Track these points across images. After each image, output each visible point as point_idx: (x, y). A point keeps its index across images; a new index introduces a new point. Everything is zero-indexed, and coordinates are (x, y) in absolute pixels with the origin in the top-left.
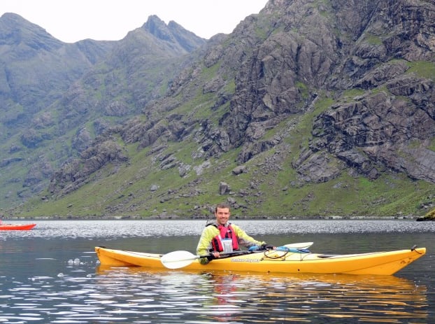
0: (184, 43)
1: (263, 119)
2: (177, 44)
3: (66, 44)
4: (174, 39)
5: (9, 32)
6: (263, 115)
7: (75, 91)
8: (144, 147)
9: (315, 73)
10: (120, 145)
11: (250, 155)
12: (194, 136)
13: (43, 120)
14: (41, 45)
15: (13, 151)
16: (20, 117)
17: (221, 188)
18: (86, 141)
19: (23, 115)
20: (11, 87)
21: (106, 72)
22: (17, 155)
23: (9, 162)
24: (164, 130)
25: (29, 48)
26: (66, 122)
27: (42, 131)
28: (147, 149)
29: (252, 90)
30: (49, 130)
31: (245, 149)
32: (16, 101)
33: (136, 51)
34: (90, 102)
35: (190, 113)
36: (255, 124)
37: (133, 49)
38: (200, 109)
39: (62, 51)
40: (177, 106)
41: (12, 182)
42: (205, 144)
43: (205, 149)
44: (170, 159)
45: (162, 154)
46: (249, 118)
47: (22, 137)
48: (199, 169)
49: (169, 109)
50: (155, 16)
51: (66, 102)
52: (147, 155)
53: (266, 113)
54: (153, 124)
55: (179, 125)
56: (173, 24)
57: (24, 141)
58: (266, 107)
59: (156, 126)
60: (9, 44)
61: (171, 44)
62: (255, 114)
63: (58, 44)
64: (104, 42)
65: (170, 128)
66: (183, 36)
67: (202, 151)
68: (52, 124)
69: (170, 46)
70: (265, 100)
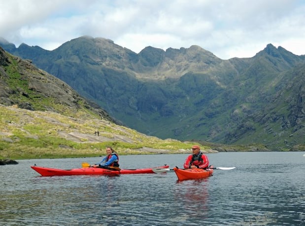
0: (286, 59)
1: (301, 117)
2: (283, 59)
3: (224, 61)
4: (281, 56)
5: (194, 56)
6: (301, 116)
7: (230, 89)
8: (262, 124)
10: (252, 124)
11: (296, 130)
12: (280, 121)
13: (215, 104)
14: (211, 62)
15: (201, 119)
16: (202, 101)
17: (285, 141)
18: (237, 115)
19: (204, 100)
20: (196, 85)
21: (246, 80)
22: (203, 121)
23: (199, 125)
24: (269, 118)
25: (205, 64)
26: (226, 105)
27: (215, 109)
28: (263, 126)
29: (298, 107)
30: (218, 109)
31: (295, 128)
32: (200, 93)
33: (260, 69)
34: (238, 95)
35: (279, 111)
36: (299, 119)
37: (259, 68)
38: (283, 110)
39: (222, 64)
40: (274, 108)
41: (202, 135)
42: (283, 124)
43: (283, 127)
44: (271, 130)
45: (268, 128)
46: (297, 117)
47: (205, 113)
48: (280, 134)
49: (271, 109)
50: (270, 45)
51: (226, 95)
52: (263, 128)
53: (302, 115)
54: (265, 115)
55: (274, 116)
56: (280, 47)
57: (206, 115)
58: (302, 113)
59: (266, 117)
60: (194, 62)
61: (280, 59)
62: (299, 115)
64: (244, 59)
65: (272, 117)
66: (286, 54)
67: (282, 128)
68: (220, 106)
69: (279, 60)
70: (302, 110)
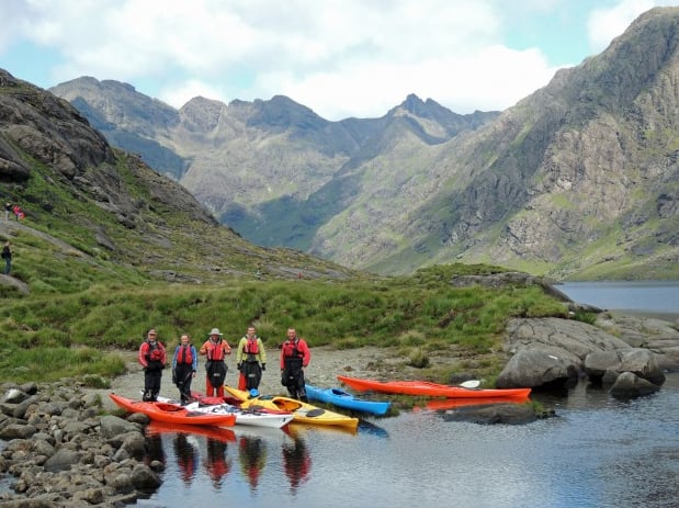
1: (476, 225)
5: (279, 114)
6: (476, 222)
7: (345, 175)
8: (407, 237)
9: (507, 197)
10: (391, 236)
11: (468, 247)
12: (439, 232)
14: (309, 125)
15: (295, 227)
18: (359, 220)
19: (298, 192)
22: (299, 231)
23: (292, 238)
24: (420, 226)
25: (299, 129)
26: (339, 202)
27: (320, 209)
28: (410, 240)
29: (471, 207)
30: (324, 210)
31: (466, 243)
32: (290, 180)
33: (397, 139)
34: (359, 184)
35: (437, 215)
36: (472, 228)
37: (395, 138)
38: (443, 212)
39: (328, 130)
40: (428, 209)
42: (444, 237)
43: (444, 241)
46: (469, 224)
47: (302, 216)
48: (440, 254)
49: (424, 211)
50: (413, 96)
51: (338, 184)
55: (429, 223)
57: (304, 219)
58: (478, 218)
62: (472, 222)
63: (324, 123)
65: (424, 224)
66: (440, 113)
67: (443, 243)
70: (477, 214)
